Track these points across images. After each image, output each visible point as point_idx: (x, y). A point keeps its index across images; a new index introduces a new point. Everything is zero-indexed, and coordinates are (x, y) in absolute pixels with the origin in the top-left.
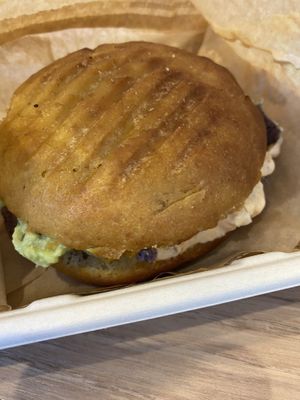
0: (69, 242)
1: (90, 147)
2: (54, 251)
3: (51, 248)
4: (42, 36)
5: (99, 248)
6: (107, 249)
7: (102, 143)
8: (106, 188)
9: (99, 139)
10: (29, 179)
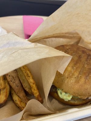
0: (74, 95)
1: (78, 72)
2: (70, 97)
3: (69, 96)
4: (45, 40)
5: (81, 96)
6: (83, 97)
7: (80, 71)
8: (84, 82)
9: (79, 70)
10: (64, 79)
